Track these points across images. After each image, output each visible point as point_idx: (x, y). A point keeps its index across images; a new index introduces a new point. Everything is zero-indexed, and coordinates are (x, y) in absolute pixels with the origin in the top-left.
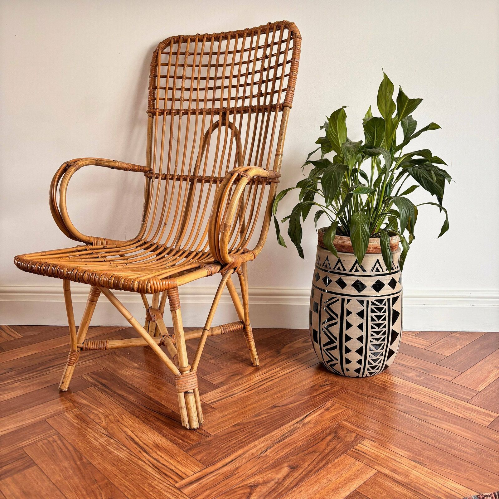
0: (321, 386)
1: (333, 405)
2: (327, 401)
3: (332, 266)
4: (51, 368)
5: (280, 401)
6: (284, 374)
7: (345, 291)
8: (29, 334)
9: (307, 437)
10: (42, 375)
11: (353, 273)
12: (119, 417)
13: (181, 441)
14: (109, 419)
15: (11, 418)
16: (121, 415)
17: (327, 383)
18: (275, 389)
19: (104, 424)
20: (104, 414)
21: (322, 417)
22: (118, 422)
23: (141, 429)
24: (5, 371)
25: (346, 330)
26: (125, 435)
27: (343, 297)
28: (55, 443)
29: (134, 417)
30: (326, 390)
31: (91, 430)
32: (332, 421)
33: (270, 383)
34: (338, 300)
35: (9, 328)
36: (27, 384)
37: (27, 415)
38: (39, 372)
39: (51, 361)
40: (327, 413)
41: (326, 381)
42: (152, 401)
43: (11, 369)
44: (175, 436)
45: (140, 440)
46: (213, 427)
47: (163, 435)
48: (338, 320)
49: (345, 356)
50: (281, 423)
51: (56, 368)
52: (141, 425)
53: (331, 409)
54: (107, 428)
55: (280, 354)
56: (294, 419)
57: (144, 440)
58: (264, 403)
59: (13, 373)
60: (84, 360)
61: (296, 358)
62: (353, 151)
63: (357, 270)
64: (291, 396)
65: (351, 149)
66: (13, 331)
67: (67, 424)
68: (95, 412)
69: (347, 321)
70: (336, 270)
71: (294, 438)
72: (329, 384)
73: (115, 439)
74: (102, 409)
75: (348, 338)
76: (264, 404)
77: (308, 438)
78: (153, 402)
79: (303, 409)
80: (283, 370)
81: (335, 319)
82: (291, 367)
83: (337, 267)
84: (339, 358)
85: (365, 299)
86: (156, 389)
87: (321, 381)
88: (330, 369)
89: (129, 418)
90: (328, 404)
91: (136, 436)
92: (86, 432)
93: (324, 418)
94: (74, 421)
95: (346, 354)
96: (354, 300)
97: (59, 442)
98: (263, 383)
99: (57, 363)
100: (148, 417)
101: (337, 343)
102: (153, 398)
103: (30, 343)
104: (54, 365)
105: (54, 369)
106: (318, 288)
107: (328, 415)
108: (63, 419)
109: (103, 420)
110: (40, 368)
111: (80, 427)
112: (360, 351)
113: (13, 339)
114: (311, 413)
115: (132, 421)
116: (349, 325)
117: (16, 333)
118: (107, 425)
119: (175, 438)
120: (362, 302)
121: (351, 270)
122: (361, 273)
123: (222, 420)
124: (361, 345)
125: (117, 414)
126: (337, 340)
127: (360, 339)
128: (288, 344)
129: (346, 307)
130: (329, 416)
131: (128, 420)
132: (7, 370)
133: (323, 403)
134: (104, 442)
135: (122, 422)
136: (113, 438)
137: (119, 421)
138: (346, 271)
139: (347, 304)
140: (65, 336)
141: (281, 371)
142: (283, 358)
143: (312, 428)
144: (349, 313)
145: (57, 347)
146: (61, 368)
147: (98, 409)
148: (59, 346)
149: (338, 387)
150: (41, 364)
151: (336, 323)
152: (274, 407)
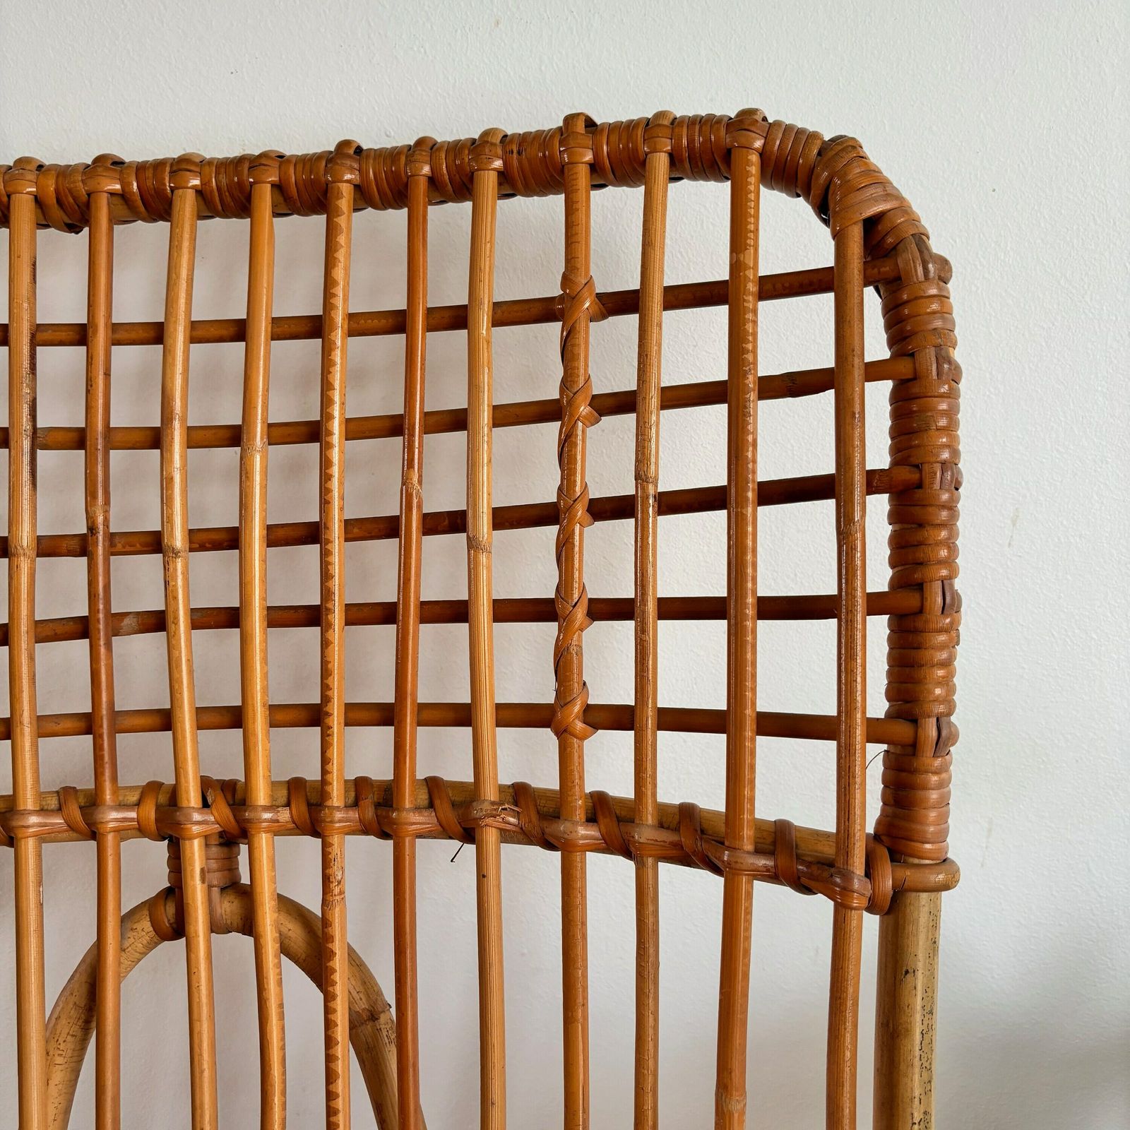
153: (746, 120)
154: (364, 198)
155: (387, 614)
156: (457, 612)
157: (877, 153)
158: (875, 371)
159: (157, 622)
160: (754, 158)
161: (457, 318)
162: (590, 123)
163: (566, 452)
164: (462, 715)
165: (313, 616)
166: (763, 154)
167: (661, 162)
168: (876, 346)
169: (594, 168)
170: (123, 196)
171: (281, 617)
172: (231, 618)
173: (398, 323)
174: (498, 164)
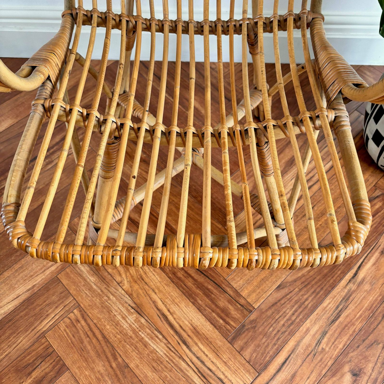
2: (381, 233)
5: (326, 234)
9: (364, 312)
13: (221, 321)
14: (130, 274)
15: (16, 271)
17: (378, 192)
19: (126, 286)
21: (378, 269)
22: (143, 281)
23: (172, 296)
26: (156, 309)
28: (79, 325)
30: (378, 209)
31: (114, 298)
37: (34, 265)
40: (383, 260)
44: (213, 311)
45: (175, 319)
46: (254, 291)
47: (199, 309)
50: (331, 281)
52: (170, 286)
54: (132, 294)
56: (346, 274)
57: (180, 319)
67: (84, 285)
71: (350, 314)
72: (379, 195)
73: (146, 318)
77: (367, 314)
89: (153, 272)
90: (383, 241)
91: (169, 311)
92: (109, 302)
93: (382, 271)
94: (90, 278)
97: (83, 322)
108: (77, 274)
109: (124, 276)
111: (99, 291)
114: (364, 259)
115: (159, 279)
118: (131, 287)
119: (214, 314)
123: (262, 277)
131: (153, 277)
133: (376, 238)
134: (134, 322)
135: (147, 280)
136: (143, 314)
143: (369, 292)
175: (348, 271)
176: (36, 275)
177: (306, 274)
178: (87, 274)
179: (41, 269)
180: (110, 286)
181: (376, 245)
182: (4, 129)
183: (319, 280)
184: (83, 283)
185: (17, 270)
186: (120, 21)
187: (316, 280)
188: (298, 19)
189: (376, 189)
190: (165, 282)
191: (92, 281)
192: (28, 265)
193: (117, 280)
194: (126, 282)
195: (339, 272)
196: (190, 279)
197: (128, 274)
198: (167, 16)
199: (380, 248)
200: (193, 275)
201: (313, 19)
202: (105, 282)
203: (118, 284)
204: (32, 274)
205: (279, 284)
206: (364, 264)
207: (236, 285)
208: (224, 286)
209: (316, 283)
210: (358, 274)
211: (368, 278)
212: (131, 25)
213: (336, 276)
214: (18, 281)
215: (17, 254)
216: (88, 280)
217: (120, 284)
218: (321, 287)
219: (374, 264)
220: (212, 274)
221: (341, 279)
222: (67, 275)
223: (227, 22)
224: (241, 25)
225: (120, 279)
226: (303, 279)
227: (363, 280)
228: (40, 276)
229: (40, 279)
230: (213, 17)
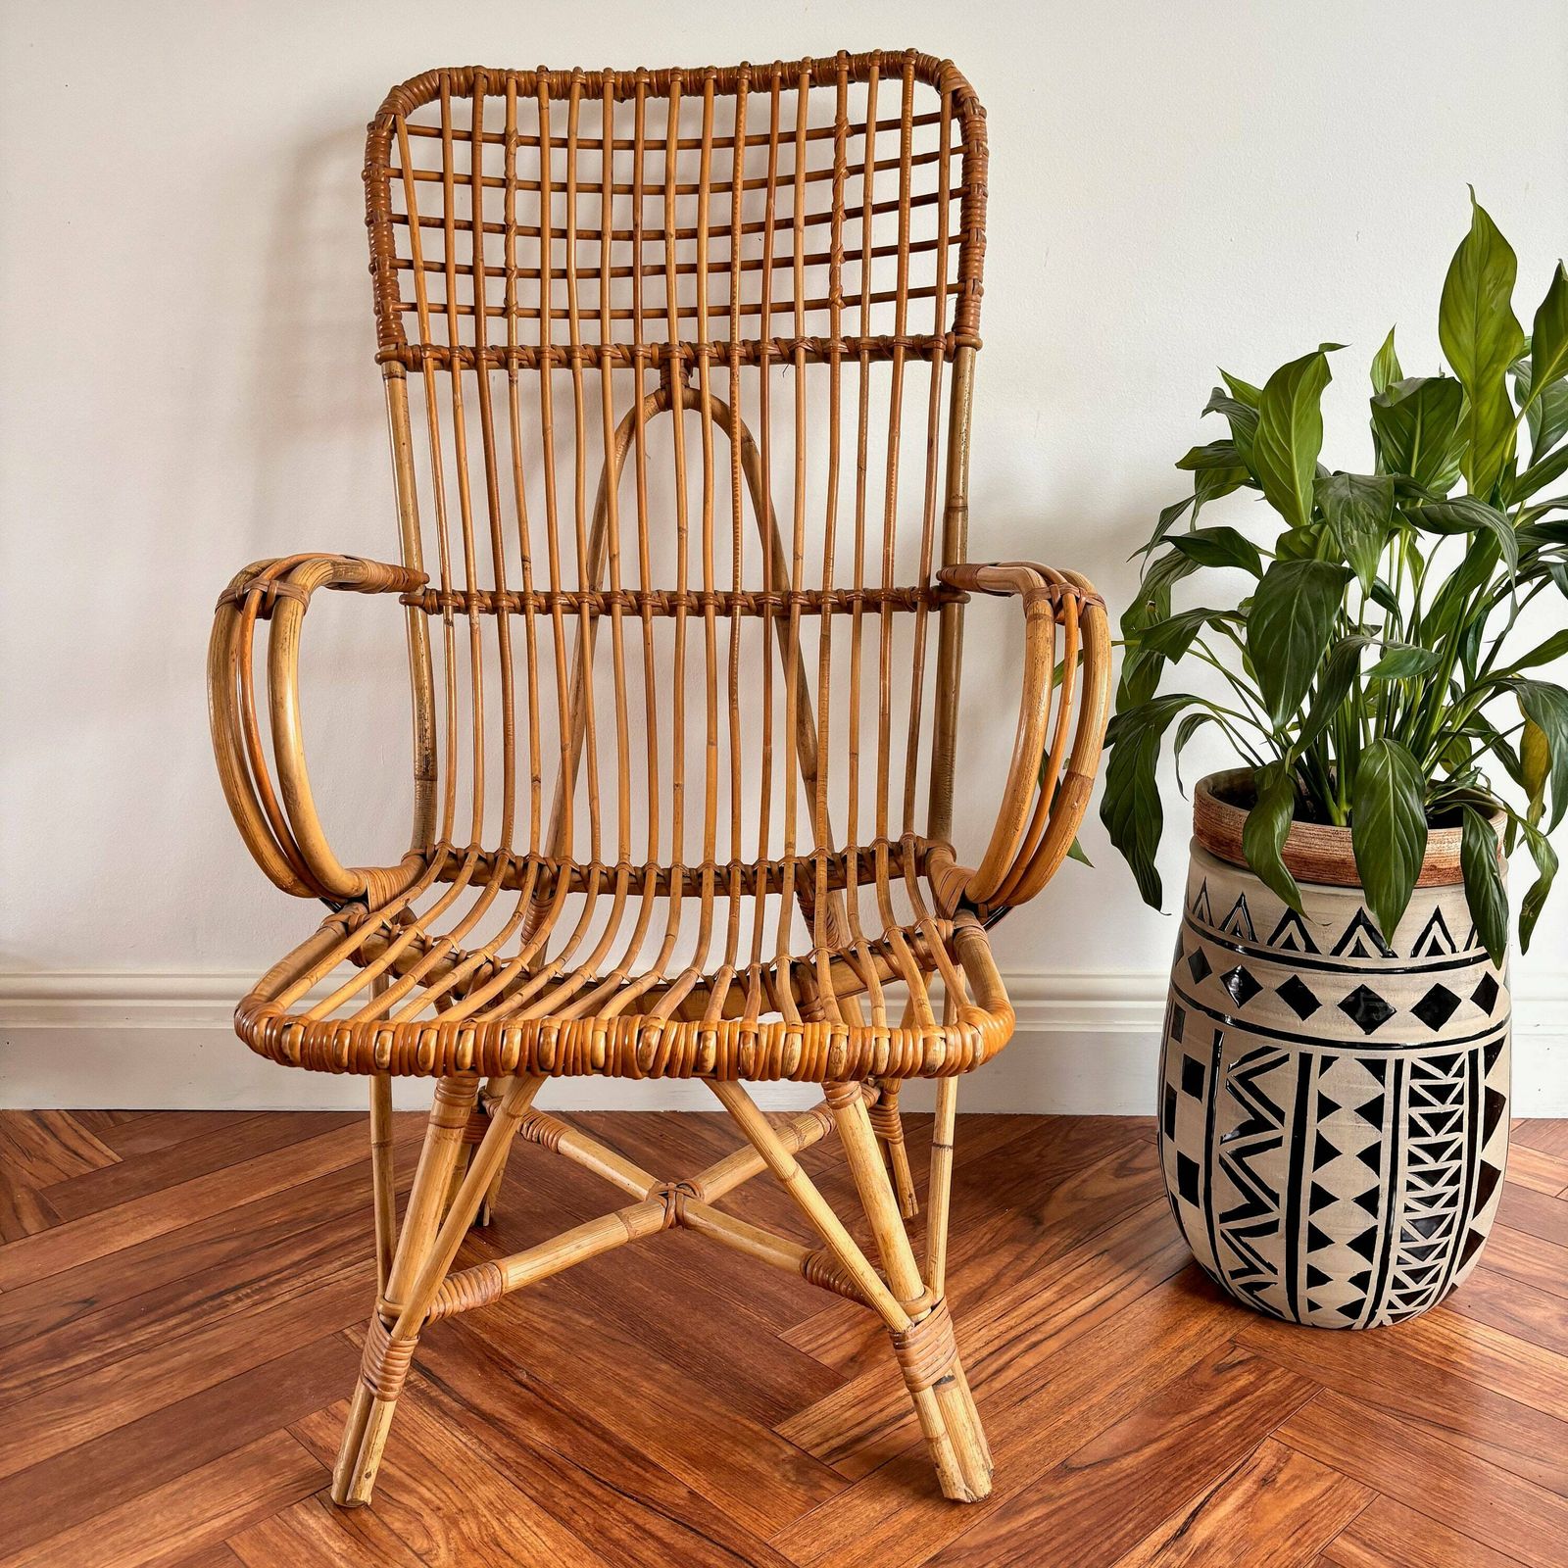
0: (1219, 1370)
1: (1284, 1459)
2: (1258, 1439)
3: (1264, 933)
4: (231, 1297)
5: (1083, 1441)
6: (1075, 1319)
7: (1312, 1026)
8: (145, 1145)
10: (201, 1330)
11: (1345, 959)
12: (495, 1524)
14: (461, 1533)
15: (100, 1530)
16: (503, 1514)
17: (1240, 1354)
18: (1052, 1387)
19: (444, 1558)
20: (439, 1509)
21: (1254, 1518)
22: (498, 1550)
24: (65, 1313)
25: (1315, 1169)
27: (1307, 1048)
29: (552, 1524)
30: (1244, 1387)
32: (1298, 1540)
33: (1029, 1361)
34: (1285, 1059)
35: (70, 1120)
36: (149, 1370)
37: (158, 1518)
38: (186, 1316)
39: (227, 1263)
40: (1267, 1497)
41: (1234, 1344)
42: (609, 1443)
43: (85, 1301)
48: (1286, 1131)
49: (1305, 1258)
50: (1106, 1546)
51: (247, 1296)
52: (583, 1560)
53: (1282, 1478)
55: (1041, 1229)
56: (1153, 1530)
58: (1023, 1452)
59: (92, 1322)
60: (344, 1260)
61: (1105, 1245)
62: (1369, 515)
63: (1359, 952)
64: (1120, 1420)
65: (1361, 509)
66: (86, 1134)
67: (307, 1561)
68: (405, 1499)
69: (1320, 1138)
70: (1276, 948)
72: (1248, 1360)
74: (429, 1485)
75: (1321, 1198)
76: (1027, 1459)
78: (613, 1452)
79: (1176, 1482)
80: (1065, 1300)
81: (1274, 1128)
82: (1094, 1284)
83: (1283, 937)
84: (1281, 1265)
85: (1390, 1057)
86: (617, 1391)
87: (1216, 1345)
88: (1244, 1297)
89: (535, 1529)
90: (1265, 1455)
93: (1266, 1524)
94: (331, 1543)
95: (1309, 1250)
96: (1348, 1063)
98: (1006, 1357)
99: (249, 1272)
100: (606, 1523)
101: (1279, 1213)
102: (613, 1429)
103: (149, 1187)
104: (238, 1282)
105: (239, 1299)
106: (1198, 1006)
107: (1278, 1511)
108: (289, 1534)
109: (440, 1538)
110: (190, 1298)
112: (1363, 1244)
113: (87, 1169)
114: (1210, 1496)
115: (549, 1543)
116: (1326, 1152)
117: (97, 1142)
120: (1377, 1068)
121: (1337, 951)
122: (1375, 960)
124: (1371, 1222)
125: (490, 1511)
126: (1278, 1205)
127: (1369, 1201)
128: (1063, 1181)
129: (1318, 1084)
130: (1279, 1515)
131: (532, 1538)
132: (74, 1309)
133: (1244, 1449)
135: (511, 1546)
137: (499, 1546)
138: (1317, 952)
139: (1321, 1073)
140: (269, 1156)
141: (1062, 1304)
142: (1058, 1244)
144: (1327, 1107)
145: (242, 1202)
146: (266, 1295)
147: (414, 1485)
148: (250, 1199)
149: (1284, 1374)
150: (194, 1280)
151: (1277, 1143)
152: (1066, 1470)
153: (909, 53)
154: (753, 87)
155: (758, 265)
156: (788, 262)
157: (959, 66)
158: (955, 151)
159: (661, 270)
160: (912, 68)
161: (791, 137)
162: (848, 54)
163: (836, 191)
164: (790, 307)
165: (727, 267)
166: (915, 66)
167: (876, 70)
168: (956, 140)
169: (849, 73)
170: (649, 85)
171: (715, 268)
172: (693, 269)
173: (766, 140)
174: (810, 71)
175: (1158, 1524)
176: (158, 1539)
177: (1022, 1529)
178: (324, 1535)
179: (180, 1524)
180: (390, 1560)
181: (1243, 1464)
182: (148, 1237)
183: (1067, 1544)
184: (305, 1555)
185: (102, 1527)
186: (526, 866)
187: (1054, 1543)
188: (896, 851)
189: (1235, 1348)
190: (568, 1550)
191: (337, 1550)
192: (139, 1516)
193: (415, 1549)
194: (443, 1552)
195: (1130, 1526)
196: (652, 1544)
197: (454, 1533)
198: (626, 857)
199: (1256, 1472)
200: (660, 1534)
201: (929, 850)
202: (375, 1550)
203: (419, 1556)
204: (146, 1536)
205: (935, 1553)
206: (1207, 1506)
207: (796, 1555)
208: (757, 1558)
209: (1055, 1551)
210: (1190, 1531)
211: (1225, 1540)
212: (547, 873)
213: (1121, 1534)
214: (100, 1552)
215: (111, 1493)
216: (324, 1549)
217: (424, 1557)
218: (1073, 1560)
219: (1241, 1508)
220: (723, 1532)
221: (1137, 1542)
222: (260, 1539)
223: (753, 866)
224: (781, 870)
225: (425, 1546)
226: (1013, 1543)
227: (1207, 1545)
228: (173, 1540)
229: (169, 1549)
230: (723, 858)
